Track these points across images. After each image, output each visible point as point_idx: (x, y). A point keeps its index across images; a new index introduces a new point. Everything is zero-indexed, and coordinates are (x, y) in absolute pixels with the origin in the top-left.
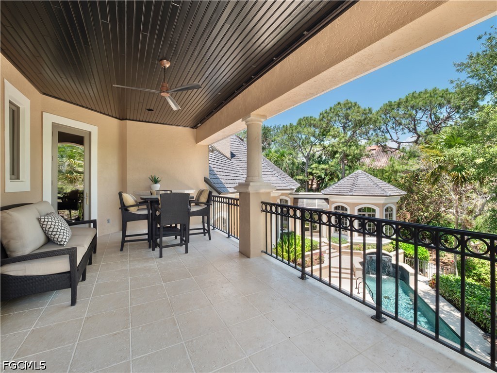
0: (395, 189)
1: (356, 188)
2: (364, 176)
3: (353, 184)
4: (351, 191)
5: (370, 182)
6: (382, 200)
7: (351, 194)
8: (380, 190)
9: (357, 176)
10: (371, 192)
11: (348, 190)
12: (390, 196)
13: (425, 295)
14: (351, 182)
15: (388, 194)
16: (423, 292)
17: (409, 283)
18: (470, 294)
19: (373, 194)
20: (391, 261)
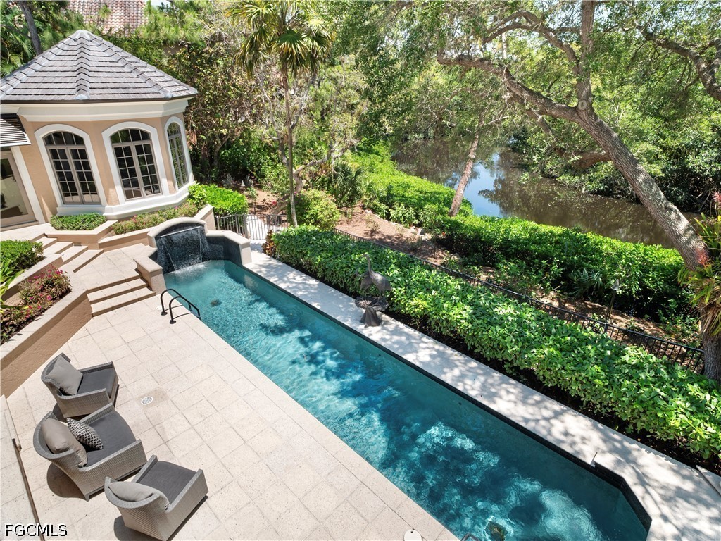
0: (175, 82)
1: (91, 80)
2: (101, 48)
3: (80, 70)
4: (80, 89)
5: (120, 64)
6: (157, 110)
7: (83, 96)
8: (148, 84)
9: (82, 47)
10: (131, 91)
11: (71, 86)
12: (173, 98)
13: (268, 272)
14: (70, 62)
15: (169, 95)
16: (264, 266)
17: (241, 262)
18: (322, 249)
19: (138, 96)
20: (204, 234)
